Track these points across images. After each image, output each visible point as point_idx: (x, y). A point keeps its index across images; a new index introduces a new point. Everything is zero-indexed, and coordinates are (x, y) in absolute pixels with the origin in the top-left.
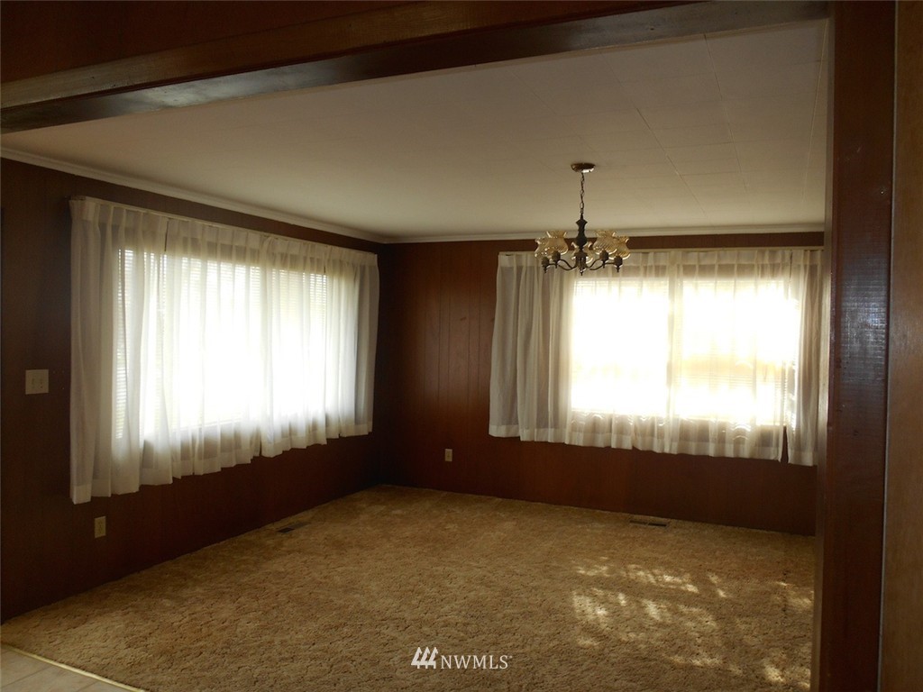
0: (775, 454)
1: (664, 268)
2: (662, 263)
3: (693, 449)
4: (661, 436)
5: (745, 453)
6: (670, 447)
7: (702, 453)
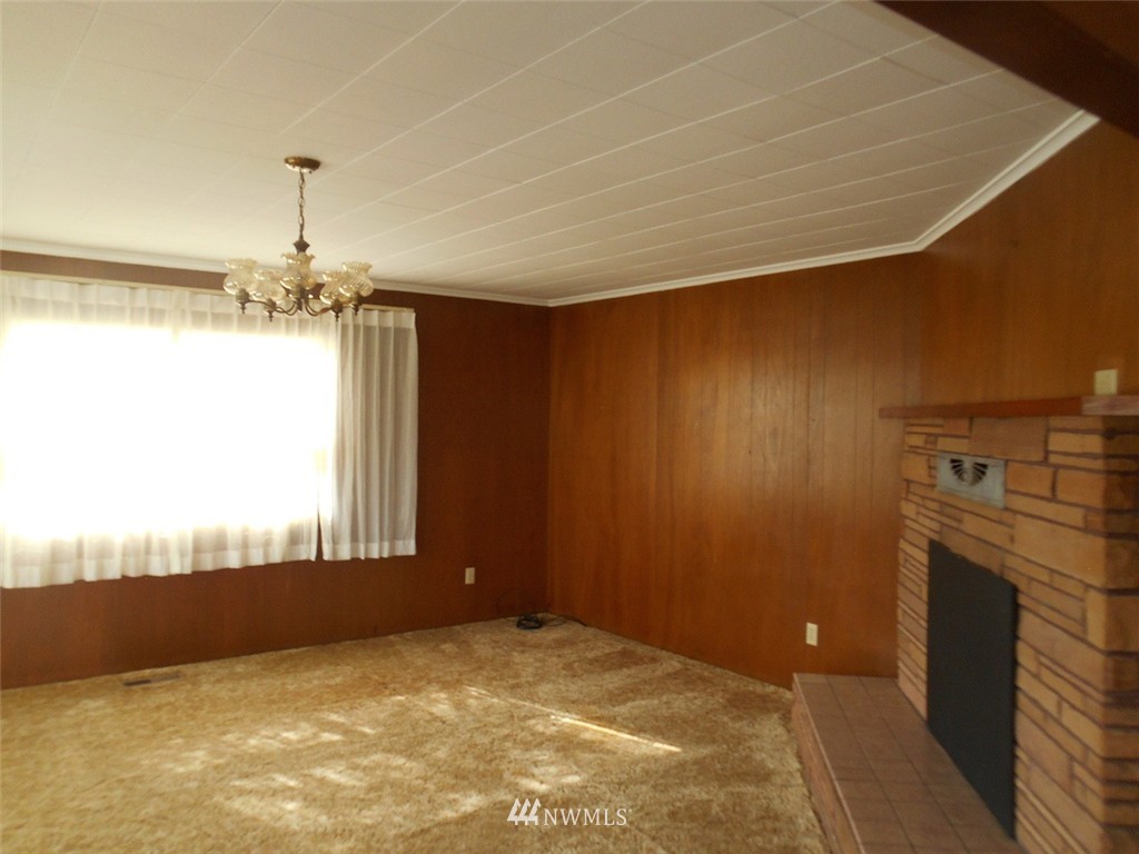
0: (307, 553)
1: (162, 312)
2: (158, 306)
3: (208, 565)
4: (164, 550)
5: (276, 557)
6: (178, 566)
7: (219, 567)
